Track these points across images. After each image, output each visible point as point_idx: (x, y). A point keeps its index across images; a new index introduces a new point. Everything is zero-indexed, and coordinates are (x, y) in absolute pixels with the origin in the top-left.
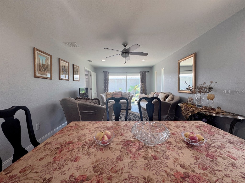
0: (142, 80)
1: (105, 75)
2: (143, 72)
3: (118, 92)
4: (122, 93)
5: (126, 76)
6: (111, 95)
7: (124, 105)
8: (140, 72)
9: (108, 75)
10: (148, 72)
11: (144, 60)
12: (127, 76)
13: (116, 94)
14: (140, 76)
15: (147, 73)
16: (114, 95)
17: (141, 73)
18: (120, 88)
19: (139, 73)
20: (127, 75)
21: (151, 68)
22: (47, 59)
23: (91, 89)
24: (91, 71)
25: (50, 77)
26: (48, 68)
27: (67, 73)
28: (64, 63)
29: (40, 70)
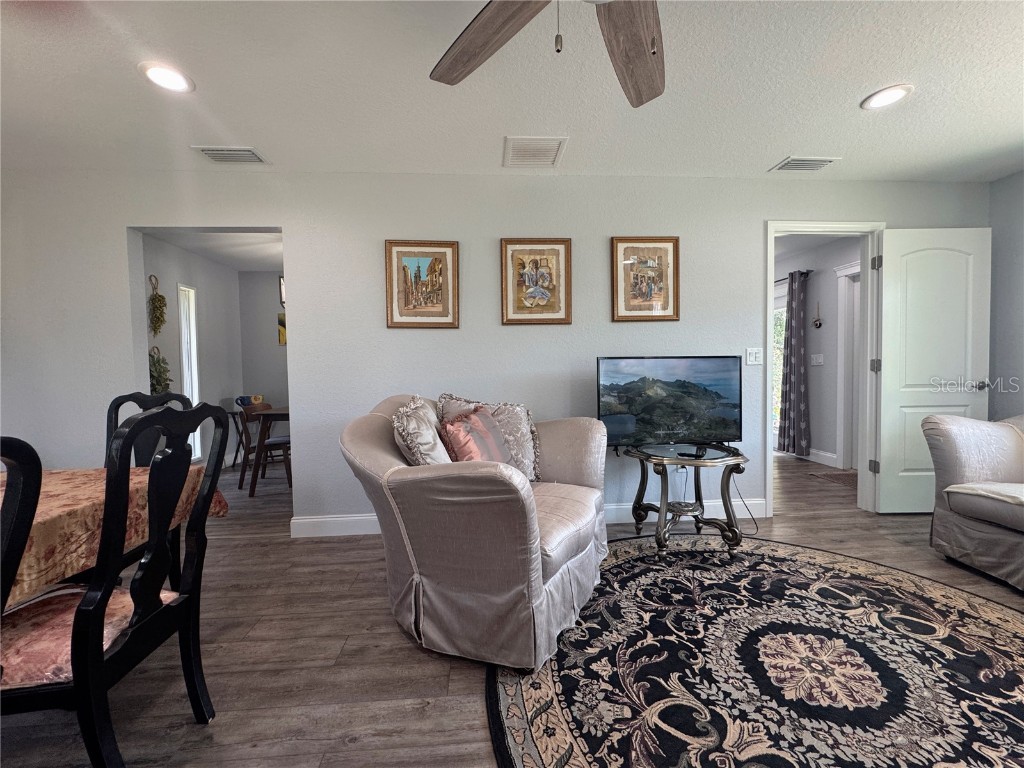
22: (438, 259)
23: (876, 366)
24: (881, 225)
25: (449, 319)
26: (440, 289)
27: (553, 290)
28: (531, 252)
29: (407, 303)
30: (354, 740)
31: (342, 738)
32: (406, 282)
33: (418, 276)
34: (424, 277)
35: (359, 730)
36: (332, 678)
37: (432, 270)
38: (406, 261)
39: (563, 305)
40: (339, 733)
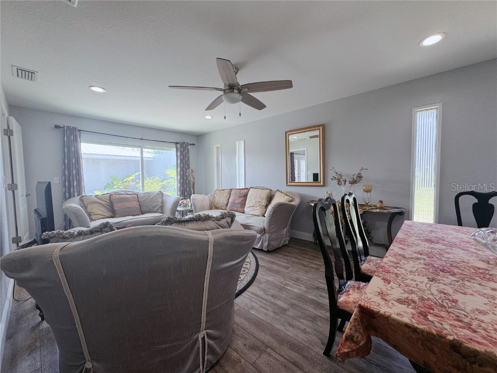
1: (69, 138)
2: (184, 143)
4: (139, 196)
8: (177, 143)
11: (210, 117)
12: (144, 150)
16: (116, 202)
17: (178, 146)
19: (174, 145)
20: (142, 147)
21: (199, 137)
30: (274, 312)
31: (277, 315)
35: (272, 314)
36: (272, 340)
40: (278, 317)
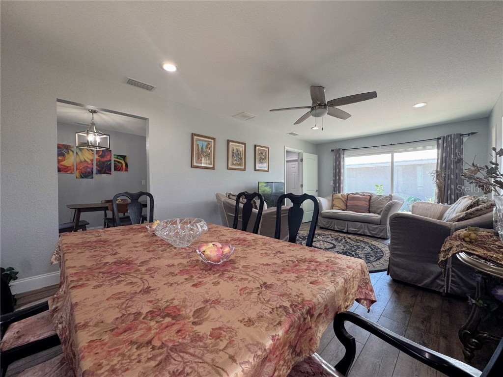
0: (446, 162)
1: (336, 156)
2: (450, 136)
3: (360, 195)
4: (372, 198)
5: (390, 155)
6: (343, 199)
7: (366, 224)
8: (438, 139)
9: (342, 156)
10: (473, 133)
11: (423, 104)
12: (395, 155)
13: (354, 199)
14: (436, 150)
15: (465, 139)
16: (350, 200)
17: (440, 141)
18: (377, 186)
19: (435, 142)
20: (392, 152)
22: (209, 143)
23: (302, 186)
24: (302, 151)
25: (212, 166)
26: (209, 154)
27: (241, 159)
28: (236, 146)
29: (198, 158)
32: (198, 150)
33: (202, 149)
34: (205, 150)
37: (207, 147)
38: (199, 142)
39: (243, 164)
